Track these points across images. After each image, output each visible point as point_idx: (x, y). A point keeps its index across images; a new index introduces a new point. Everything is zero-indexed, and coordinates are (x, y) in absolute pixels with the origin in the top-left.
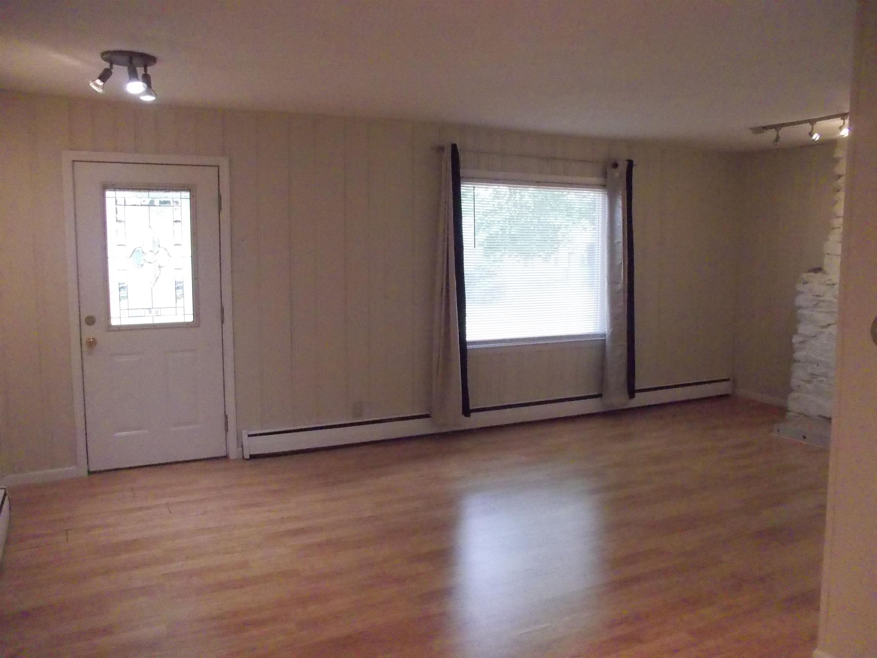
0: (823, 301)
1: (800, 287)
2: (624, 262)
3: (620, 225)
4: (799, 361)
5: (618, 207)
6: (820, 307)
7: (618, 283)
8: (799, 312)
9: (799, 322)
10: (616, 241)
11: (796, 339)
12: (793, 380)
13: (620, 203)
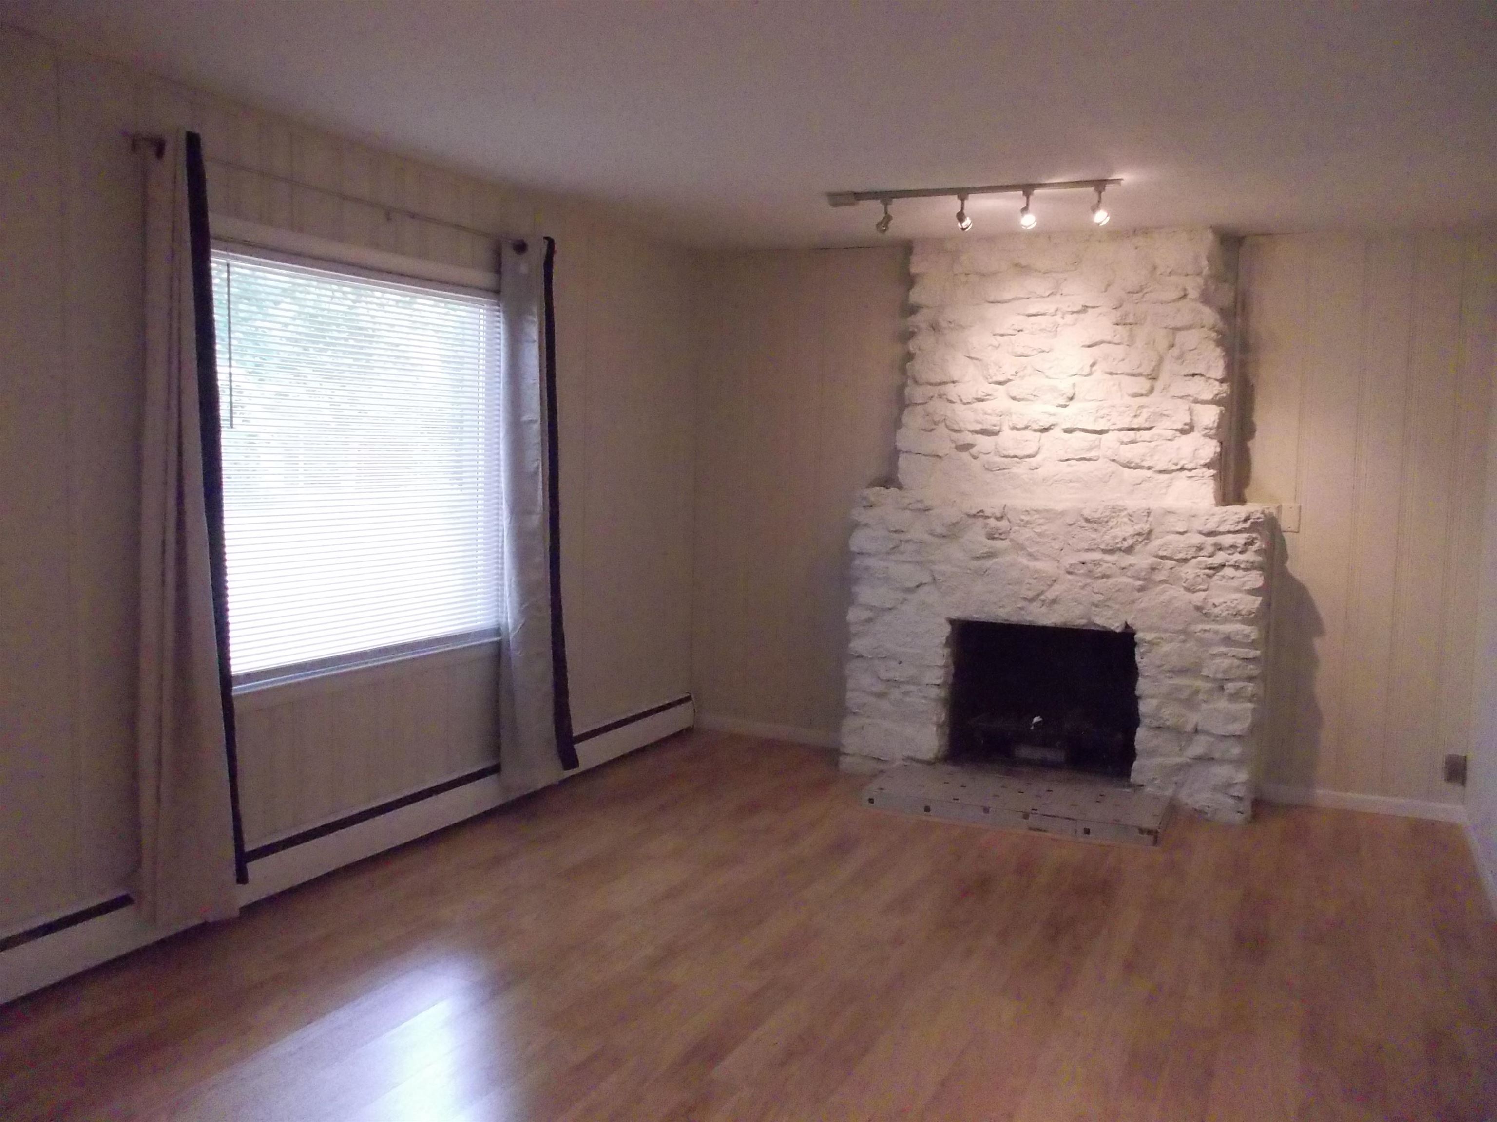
0: (907, 541)
1: (859, 515)
2: (543, 465)
3: (532, 382)
4: (860, 656)
5: (527, 341)
6: (902, 553)
7: (530, 513)
8: (857, 562)
9: (856, 581)
10: (525, 418)
11: (854, 615)
12: (849, 695)
13: (533, 331)
